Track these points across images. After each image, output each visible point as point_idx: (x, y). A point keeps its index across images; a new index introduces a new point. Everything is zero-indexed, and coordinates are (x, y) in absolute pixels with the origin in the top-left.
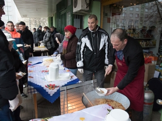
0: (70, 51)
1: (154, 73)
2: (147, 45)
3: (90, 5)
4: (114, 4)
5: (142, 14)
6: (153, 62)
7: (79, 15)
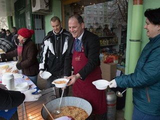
0: (27, 58)
1: (116, 72)
2: (109, 43)
3: (50, 4)
4: (74, 3)
5: (105, 12)
6: (114, 61)
7: (40, 15)
